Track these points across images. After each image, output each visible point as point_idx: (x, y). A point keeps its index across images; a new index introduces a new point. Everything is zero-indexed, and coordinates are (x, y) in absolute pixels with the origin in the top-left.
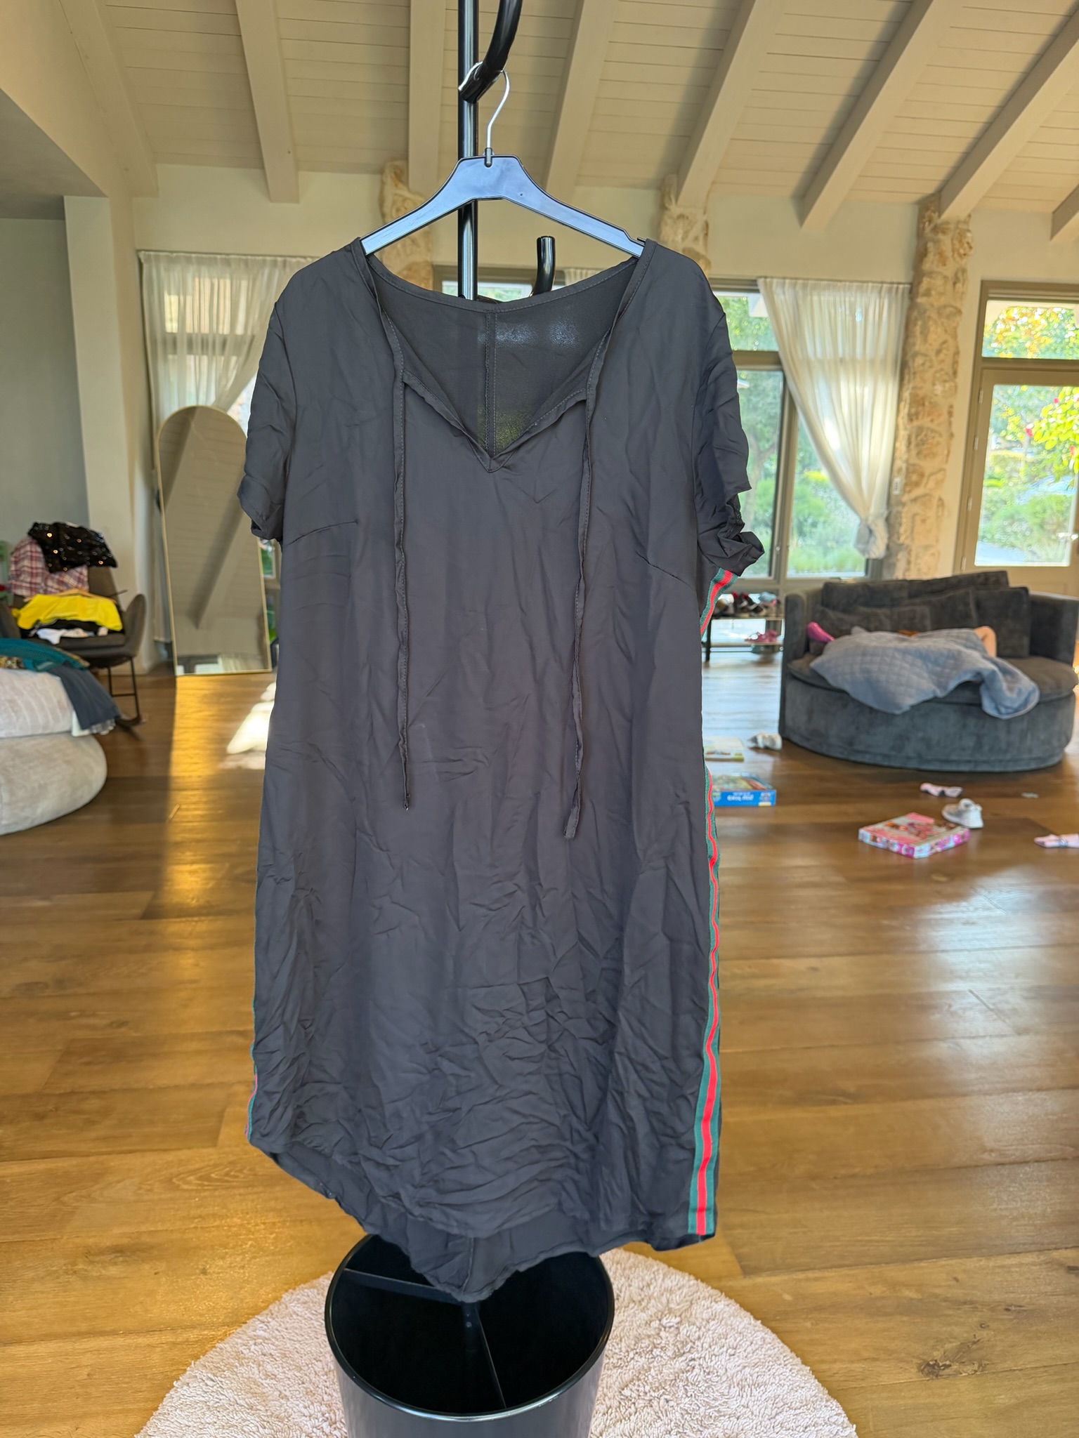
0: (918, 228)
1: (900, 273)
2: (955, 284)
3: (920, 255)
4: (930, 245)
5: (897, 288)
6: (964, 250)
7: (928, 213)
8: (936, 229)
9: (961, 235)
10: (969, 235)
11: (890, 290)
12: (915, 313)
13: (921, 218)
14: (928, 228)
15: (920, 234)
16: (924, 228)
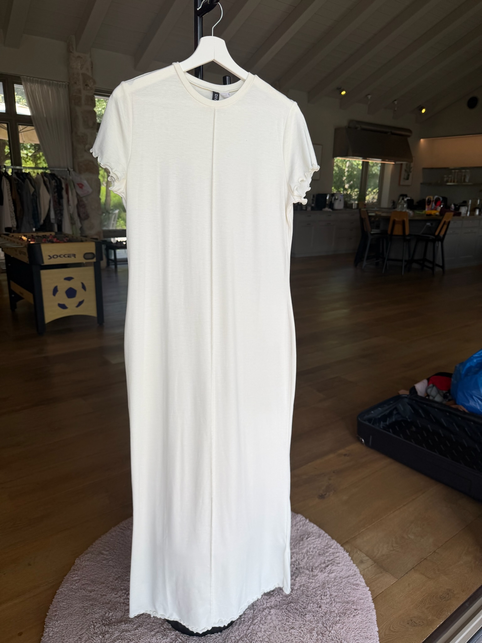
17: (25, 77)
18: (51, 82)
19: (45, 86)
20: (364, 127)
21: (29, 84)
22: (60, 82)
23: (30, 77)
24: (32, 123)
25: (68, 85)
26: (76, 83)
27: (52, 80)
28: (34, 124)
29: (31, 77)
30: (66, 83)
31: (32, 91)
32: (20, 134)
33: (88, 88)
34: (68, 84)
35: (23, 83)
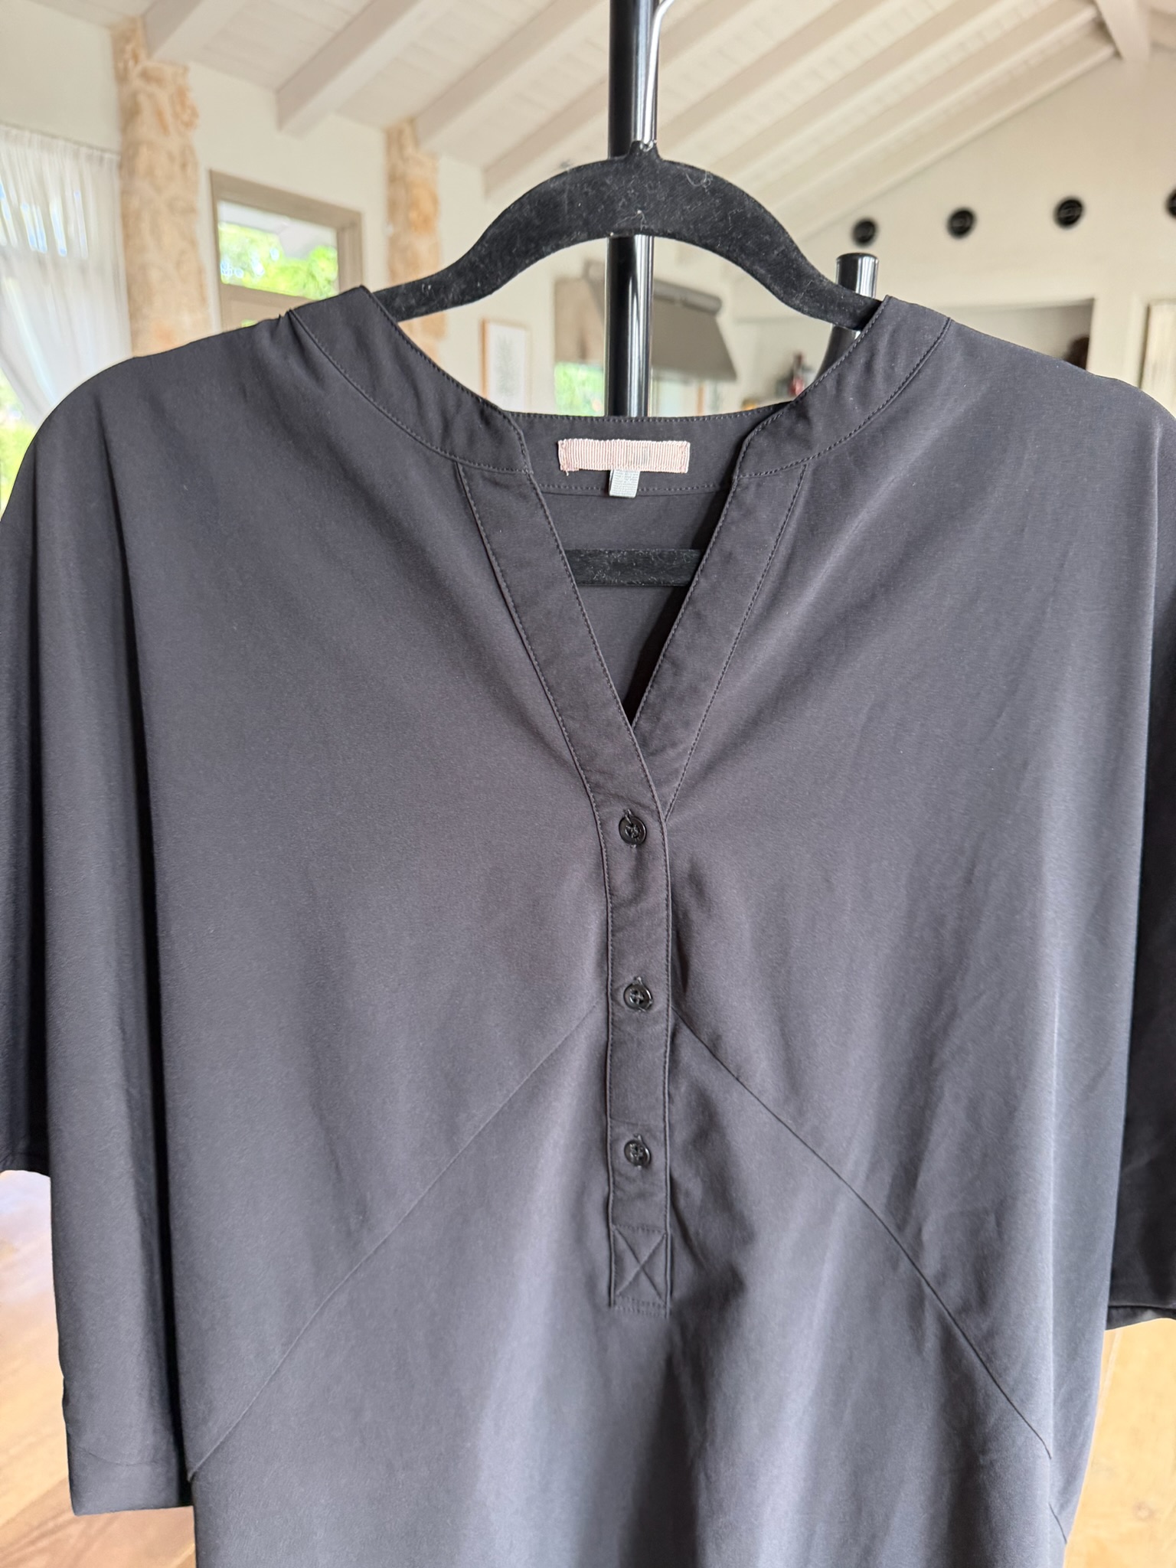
0: (116, 68)
1: (104, 133)
2: (184, 166)
3: (129, 114)
4: (142, 99)
5: (101, 159)
6: (188, 115)
7: (129, 48)
8: (146, 75)
9: (181, 94)
10: (190, 95)
11: (89, 158)
12: (135, 203)
13: (118, 52)
14: (135, 71)
15: (122, 77)
16: (126, 69)
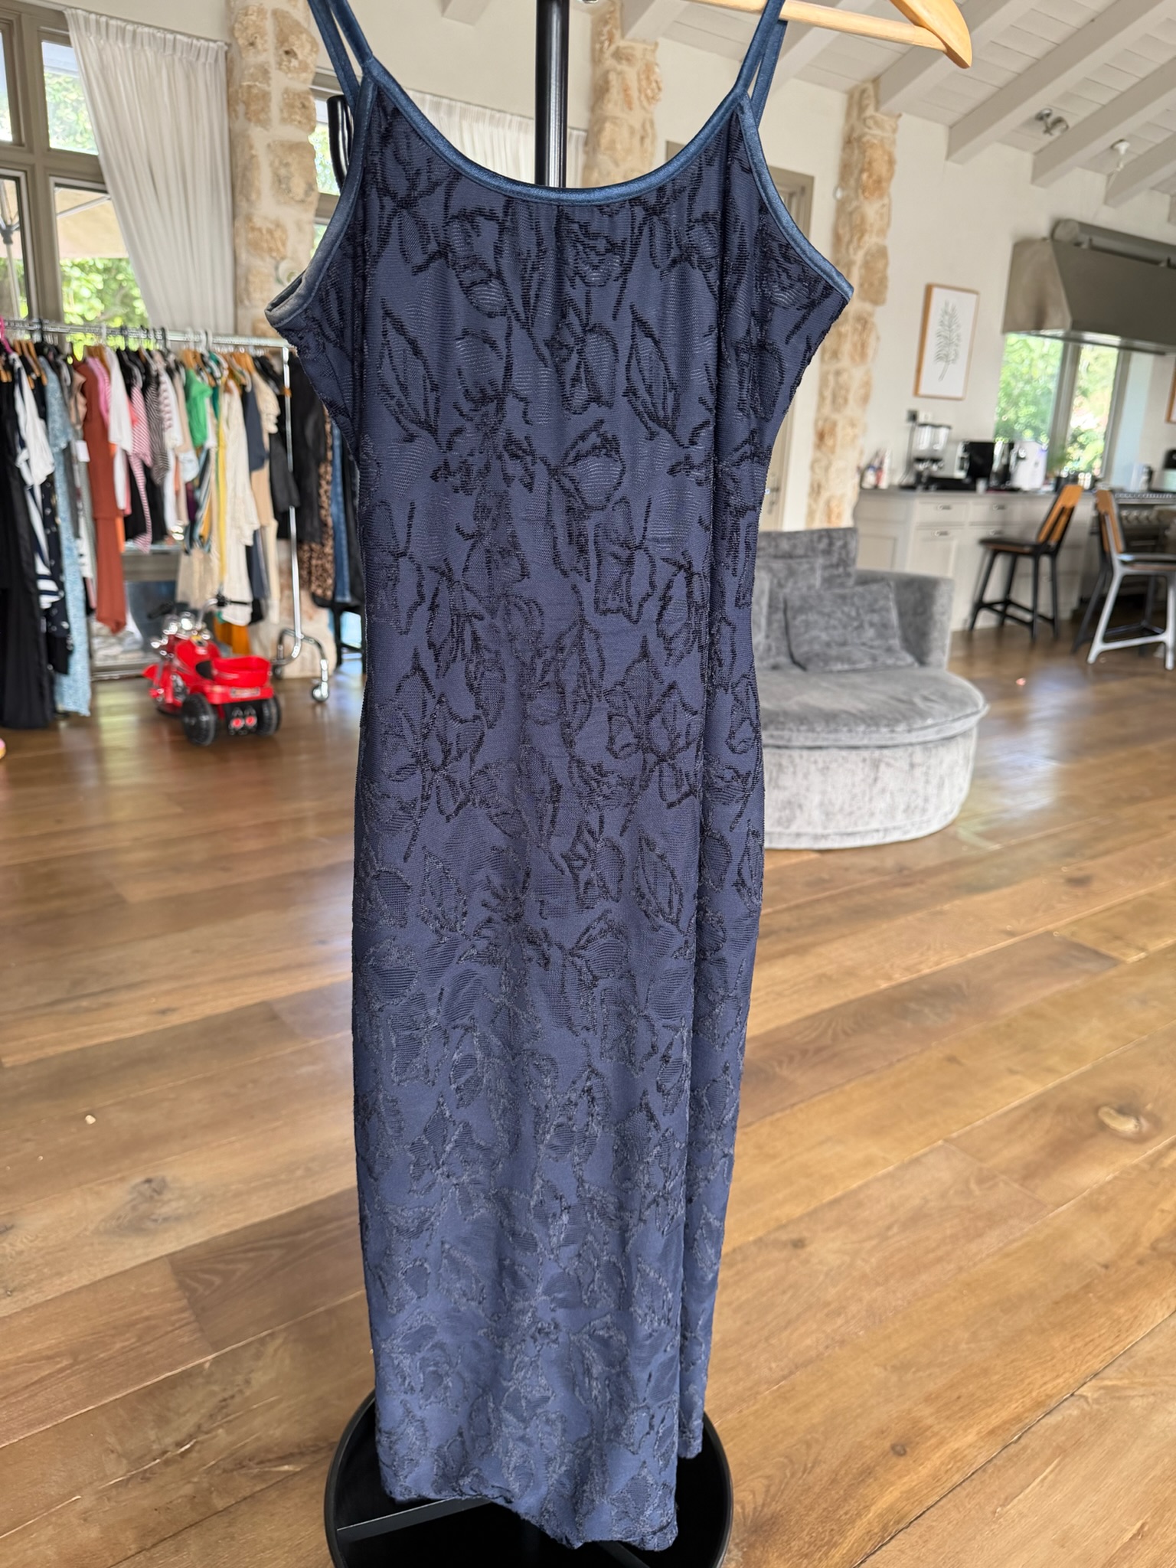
0: (593, 50)
2: (642, 139)
3: (599, 91)
6: (653, 90)
7: (606, 30)
9: (649, 69)
10: (657, 70)
14: (608, 53)
15: (596, 58)
17: (80, 12)
18: (170, 36)
19: (149, 54)
20: (1100, 241)
21: (92, 38)
22: (198, 38)
23: (97, 14)
24: (103, 183)
25: (226, 53)
26: (252, 44)
27: (172, 32)
28: (109, 188)
29: (101, 15)
30: (219, 43)
31: (103, 68)
32: (59, 218)
33: (294, 63)
34: (226, 48)
35: (73, 35)
